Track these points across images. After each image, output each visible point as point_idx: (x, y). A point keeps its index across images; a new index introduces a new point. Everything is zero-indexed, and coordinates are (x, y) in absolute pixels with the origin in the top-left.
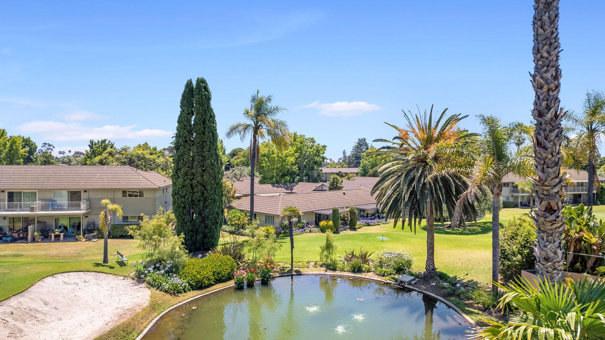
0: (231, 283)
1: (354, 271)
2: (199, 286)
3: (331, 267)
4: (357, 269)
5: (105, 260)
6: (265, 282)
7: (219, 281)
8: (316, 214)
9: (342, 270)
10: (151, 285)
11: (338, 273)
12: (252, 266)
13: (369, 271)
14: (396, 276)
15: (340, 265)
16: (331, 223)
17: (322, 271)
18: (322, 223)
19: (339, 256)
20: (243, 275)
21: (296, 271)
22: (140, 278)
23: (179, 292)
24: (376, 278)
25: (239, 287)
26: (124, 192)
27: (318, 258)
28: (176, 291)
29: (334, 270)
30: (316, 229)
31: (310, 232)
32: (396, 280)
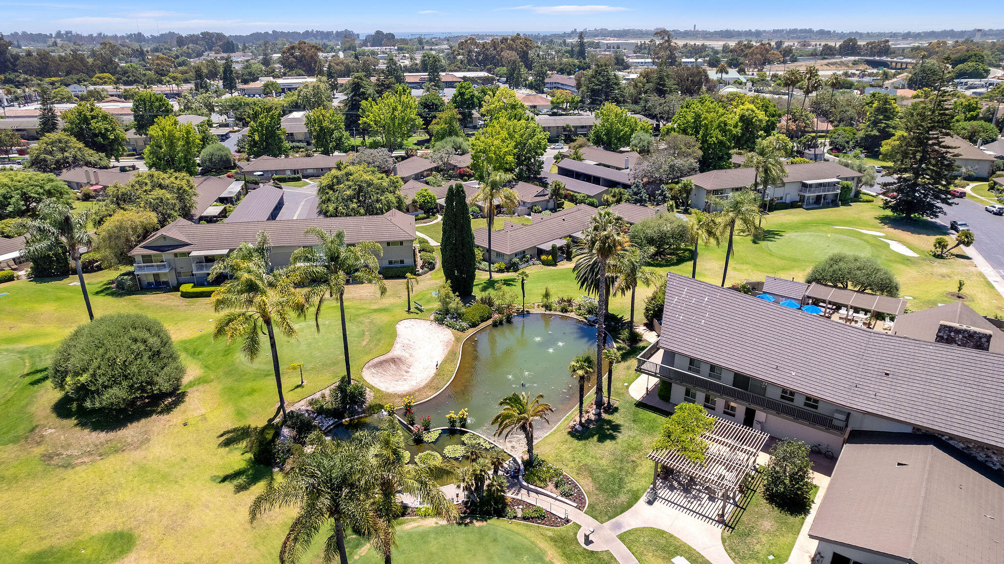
0: (490, 322)
1: (562, 311)
2: (474, 325)
3: (548, 307)
4: (564, 310)
5: (409, 308)
6: (509, 321)
7: (483, 321)
8: (538, 248)
9: (555, 310)
10: (449, 326)
11: (552, 312)
12: (500, 310)
13: (572, 312)
14: (587, 316)
15: (554, 306)
16: (550, 257)
17: (542, 310)
18: (543, 257)
19: (554, 299)
20: (496, 316)
21: (527, 311)
22: (440, 321)
23: (465, 330)
24: (576, 317)
25: (495, 325)
26: (388, 244)
27: (540, 301)
28: (463, 330)
29: (550, 310)
30: (538, 262)
31: (534, 264)
32: (586, 318)
